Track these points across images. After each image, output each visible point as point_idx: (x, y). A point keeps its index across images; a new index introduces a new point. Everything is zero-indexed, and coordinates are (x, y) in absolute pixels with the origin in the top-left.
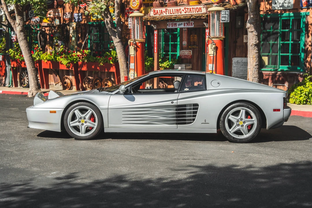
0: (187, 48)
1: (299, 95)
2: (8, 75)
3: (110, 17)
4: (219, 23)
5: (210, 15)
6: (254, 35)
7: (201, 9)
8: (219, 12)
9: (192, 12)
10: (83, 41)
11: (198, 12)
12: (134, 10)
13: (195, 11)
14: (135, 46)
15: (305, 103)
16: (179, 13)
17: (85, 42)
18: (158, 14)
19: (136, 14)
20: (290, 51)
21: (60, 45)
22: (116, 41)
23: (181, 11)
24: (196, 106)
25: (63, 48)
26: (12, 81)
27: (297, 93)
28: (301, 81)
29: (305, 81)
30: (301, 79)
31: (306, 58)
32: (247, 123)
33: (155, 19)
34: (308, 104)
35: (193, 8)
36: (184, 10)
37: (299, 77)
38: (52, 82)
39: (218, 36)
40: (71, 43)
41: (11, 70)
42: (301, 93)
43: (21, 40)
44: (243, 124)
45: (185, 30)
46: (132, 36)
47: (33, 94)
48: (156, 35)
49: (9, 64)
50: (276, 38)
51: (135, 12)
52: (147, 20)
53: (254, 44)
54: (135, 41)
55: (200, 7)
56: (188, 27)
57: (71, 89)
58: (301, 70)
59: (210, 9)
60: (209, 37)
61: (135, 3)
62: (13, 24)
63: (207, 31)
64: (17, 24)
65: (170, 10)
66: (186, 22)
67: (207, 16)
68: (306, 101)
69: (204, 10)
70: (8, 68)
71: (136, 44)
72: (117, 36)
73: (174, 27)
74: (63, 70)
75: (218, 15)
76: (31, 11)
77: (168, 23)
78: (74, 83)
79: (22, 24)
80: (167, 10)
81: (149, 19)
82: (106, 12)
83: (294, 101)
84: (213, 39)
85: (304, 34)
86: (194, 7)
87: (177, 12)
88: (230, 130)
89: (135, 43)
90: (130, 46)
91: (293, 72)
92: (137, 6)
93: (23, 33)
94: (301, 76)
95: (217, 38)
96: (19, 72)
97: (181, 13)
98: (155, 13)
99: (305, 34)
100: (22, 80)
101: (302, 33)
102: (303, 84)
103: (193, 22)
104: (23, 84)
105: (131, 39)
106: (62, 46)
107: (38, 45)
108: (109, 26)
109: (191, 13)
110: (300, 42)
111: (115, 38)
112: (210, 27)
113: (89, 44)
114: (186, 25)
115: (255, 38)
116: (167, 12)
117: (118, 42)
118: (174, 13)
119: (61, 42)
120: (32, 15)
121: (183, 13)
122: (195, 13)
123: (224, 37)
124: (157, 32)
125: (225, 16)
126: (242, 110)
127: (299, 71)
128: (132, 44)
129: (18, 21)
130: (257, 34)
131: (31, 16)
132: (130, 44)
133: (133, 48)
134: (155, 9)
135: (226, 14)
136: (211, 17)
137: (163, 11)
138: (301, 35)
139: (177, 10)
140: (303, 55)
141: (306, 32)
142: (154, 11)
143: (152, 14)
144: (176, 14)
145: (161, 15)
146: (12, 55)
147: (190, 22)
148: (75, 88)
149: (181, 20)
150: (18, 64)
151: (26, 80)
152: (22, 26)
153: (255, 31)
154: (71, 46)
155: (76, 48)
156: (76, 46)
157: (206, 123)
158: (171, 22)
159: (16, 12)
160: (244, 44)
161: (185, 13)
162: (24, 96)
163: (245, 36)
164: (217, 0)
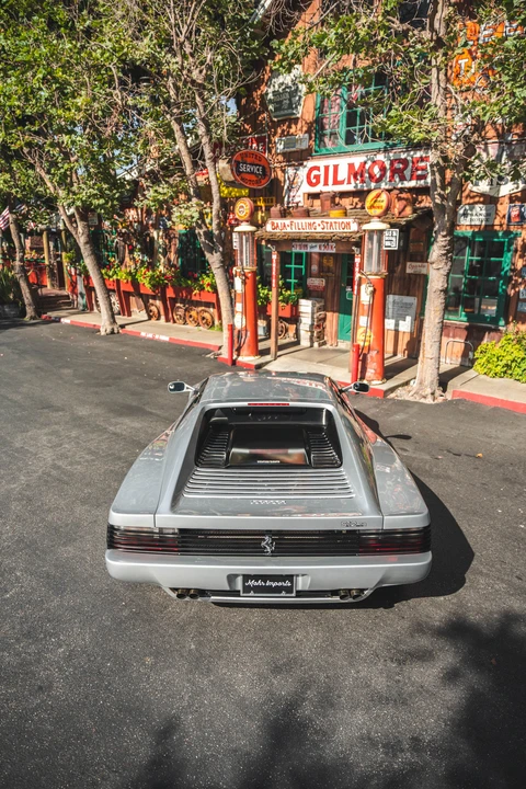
0: (318, 276)
4: (380, 250)
5: (364, 236)
6: (442, 274)
7: (349, 224)
8: (381, 232)
9: (334, 228)
11: (344, 229)
12: (242, 222)
13: (339, 227)
14: (244, 278)
15: (502, 375)
16: (313, 229)
18: (278, 229)
19: (245, 227)
22: (215, 264)
23: (316, 226)
33: (273, 236)
34: (508, 377)
35: (335, 222)
36: (321, 224)
38: (134, 308)
39: (377, 271)
46: (239, 263)
47: (106, 330)
48: (274, 261)
51: (243, 224)
52: (261, 238)
53: (440, 289)
54: (243, 270)
55: (347, 220)
56: (326, 251)
57: (158, 319)
59: (365, 227)
60: (361, 273)
61: (242, 209)
62: (75, 233)
63: (357, 260)
64: (80, 233)
65: (298, 223)
66: (323, 244)
67: (361, 238)
68: (506, 373)
69: (354, 227)
71: (244, 275)
73: (303, 250)
74: (147, 295)
75: (379, 238)
77: (294, 244)
78: (162, 312)
79: (87, 233)
80: (294, 224)
81: (265, 236)
84: (369, 277)
86: (337, 220)
87: (309, 228)
89: (242, 272)
90: (236, 276)
92: (246, 215)
93: (89, 245)
97: (315, 229)
98: (274, 227)
103: (335, 245)
105: (237, 266)
109: (332, 231)
112: (363, 256)
114: (324, 248)
115: (443, 280)
116: (293, 227)
117: (219, 268)
118: (304, 229)
121: (319, 229)
122: (337, 230)
123: (387, 273)
124: (276, 255)
125: (391, 240)
128: (238, 274)
129: (80, 230)
130: (446, 273)
132: (236, 273)
133: (240, 280)
134: (274, 221)
135: (392, 236)
136: (367, 239)
137: (286, 225)
139: (310, 224)
142: (273, 224)
143: (269, 227)
144: (308, 231)
145: (283, 231)
147: (330, 244)
148: (163, 317)
149: (315, 241)
152: (86, 235)
153: (445, 268)
158: (299, 242)
159: (77, 216)
160: (407, 276)
161: (323, 229)
162: (95, 330)
163: (408, 264)
164: (379, 212)
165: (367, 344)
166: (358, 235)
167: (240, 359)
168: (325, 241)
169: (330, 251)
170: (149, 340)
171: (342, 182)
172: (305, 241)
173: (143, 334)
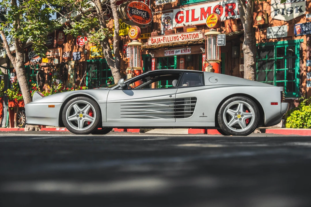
1: (295, 119)
2: (5, 116)
3: (108, 48)
4: (216, 47)
5: (206, 40)
6: (250, 56)
7: (197, 35)
8: (215, 36)
9: (189, 38)
10: (81, 79)
11: (195, 38)
12: (133, 40)
13: (192, 37)
14: (133, 74)
15: (301, 126)
16: (176, 40)
17: (83, 79)
18: (155, 43)
19: (134, 43)
20: (285, 78)
21: (58, 83)
22: (114, 70)
23: (178, 38)
24: (194, 100)
25: (61, 86)
26: (9, 122)
27: (293, 117)
28: (297, 106)
29: (300, 105)
30: (296, 104)
31: (301, 84)
32: (245, 116)
33: (153, 47)
34: (305, 128)
35: (190, 35)
36: (181, 37)
37: (295, 103)
39: (214, 59)
40: (69, 80)
41: (8, 110)
42: (298, 117)
43: (20, 75)
44: (241, 117)
45: (182, 63)
46: (130, 64)
47: (29, 129)
48: (153, 64)
49: (6, 104)
50: (271, 65)
51: (133, 41)
52: (145, 48)
53: (250, 65)
54: (133, 69)
55: (197, 33)
56: (185, 53)
58: (297, 95)
59: (206, 34)
60: (206, 60)
61: (133, 32)
62: (13, 60)
63: (204, 56)
64: (17, 60)
65: (168, 38)
66: (183, 49)
68: (303, 125)
69: (201, 36)
70: (5, 109)
71: (134, 72)
72: (115, 66)
73: (171, 55)
75: (214, 39)
76: (31, 52)
77: (165, 51)
79: (22, 60)
80: (165, 38)
81: (147, 47)
82: (105, 43)
83: (291, 125)
84: (210, 62)
85: (298, 60)
86: (191, 33)
87: (174, 40)
88: (229, 124)
89: (132, 70)
90: (128, 73)
91: (289, 98)
92: (135, 35)
93: (22, 69)
94: (297, 101)
95: (213, 60)
96: (16, 113)
97: (178, 40)
98: (153, 42)
99: (300, 60)
100: (19, 120)
101: (297, 59)
102: (299, 108)
103: (190, 48)
104: (19, 124)
105: (129, 67)
106: (60, 84)
107: (36, 84)
108: (107, 57)
109: (188, 40)
110: (294, 68)
111: (113, 68)
112: (206, 53)
113: (87, 81)
114: (183, 52)
115: (251, 59)
116: (165, 40)
117: (116, 72)
118: (171, 41)
119: (59, 80)
120: (32, 56)
121: (180, 40)
122: (192, 39)
123: (220, 60)
124: (154, 60)
125: (221, 40)
126: (240, 104)
127: (295, 96)
128: (129, 72)
130: (253, 55)
131: (30, 57)
132: (128, 72)
133: (131, 75)
134: (153, 38)
135: (222, 38)
136: (208, 41)
137: (161, 40)
138: (296, 61)
139: (175, 38)
140: (298, 80)
141: (301, 59)
142: (152, 40)
143: (150, 43)
144: (174, 41)
145: (159, 43)
146: (10, 95)
147: (187, 49)
150: (15, 104)
151: (23, 119)
152: (21, 62)
153: (251, 52)
154: (69, 84)
155: (74, 85)
156: (74, 84)
157: (204, 116)
158: (169, 50)
160: (240, 73)
161: (183, 39)
164: (214, 25)
166: (203, 39)
168: (184, 47)
170: (62, 132)
172: (172, 48)
173: (57, 129)
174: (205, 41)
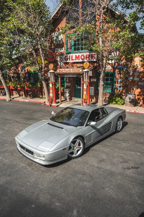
0: (69, 83)
4: (88, 76)
7: (79, 70)
8: (88, 72)
19: (52, 71)
33: (60, 73)
35: (76, 70)
38: (14, 93)
39: (87, 81)
43: (2, 79)
47: (9, 100)
52: (56, 74)
53: (102, 85)
57: (22, 96)
59: (84, 71)
61: (51, 66)
63: (82, 79)
65: (66, 70)
69: (81, 71)
71: (52, 83)
73: (67, 76)
74: (19, 90)
77: (65, 75)
92: (52, 68)
96: (1, 90)
105: (50, 81)
108: (40, 76)
109: (75, 72)
112: (84, 78)
115: (103, 82)
121: (72, 71)
122: (77, 72)
123: (89, 81)
124: (60, 78)
125: (90, 73)
132: (50, 83)
137: (63, 70)
139: (69, 70)
142: (59, 70)
143: (58, 71)
145: (62, 72)
148: (24, 96)
149: (71, 74)
162: (5, 100)
163: (91, 79)
164: (87, 67)
165: (86, 98)
166: (82, 73)
167: (52, 104)
168: (73, 74)
169: (74, 76)
170: (22, 102)
171: (74, 60)
172: (69, 74)
173: (20, 100)
174: (83, 73)
